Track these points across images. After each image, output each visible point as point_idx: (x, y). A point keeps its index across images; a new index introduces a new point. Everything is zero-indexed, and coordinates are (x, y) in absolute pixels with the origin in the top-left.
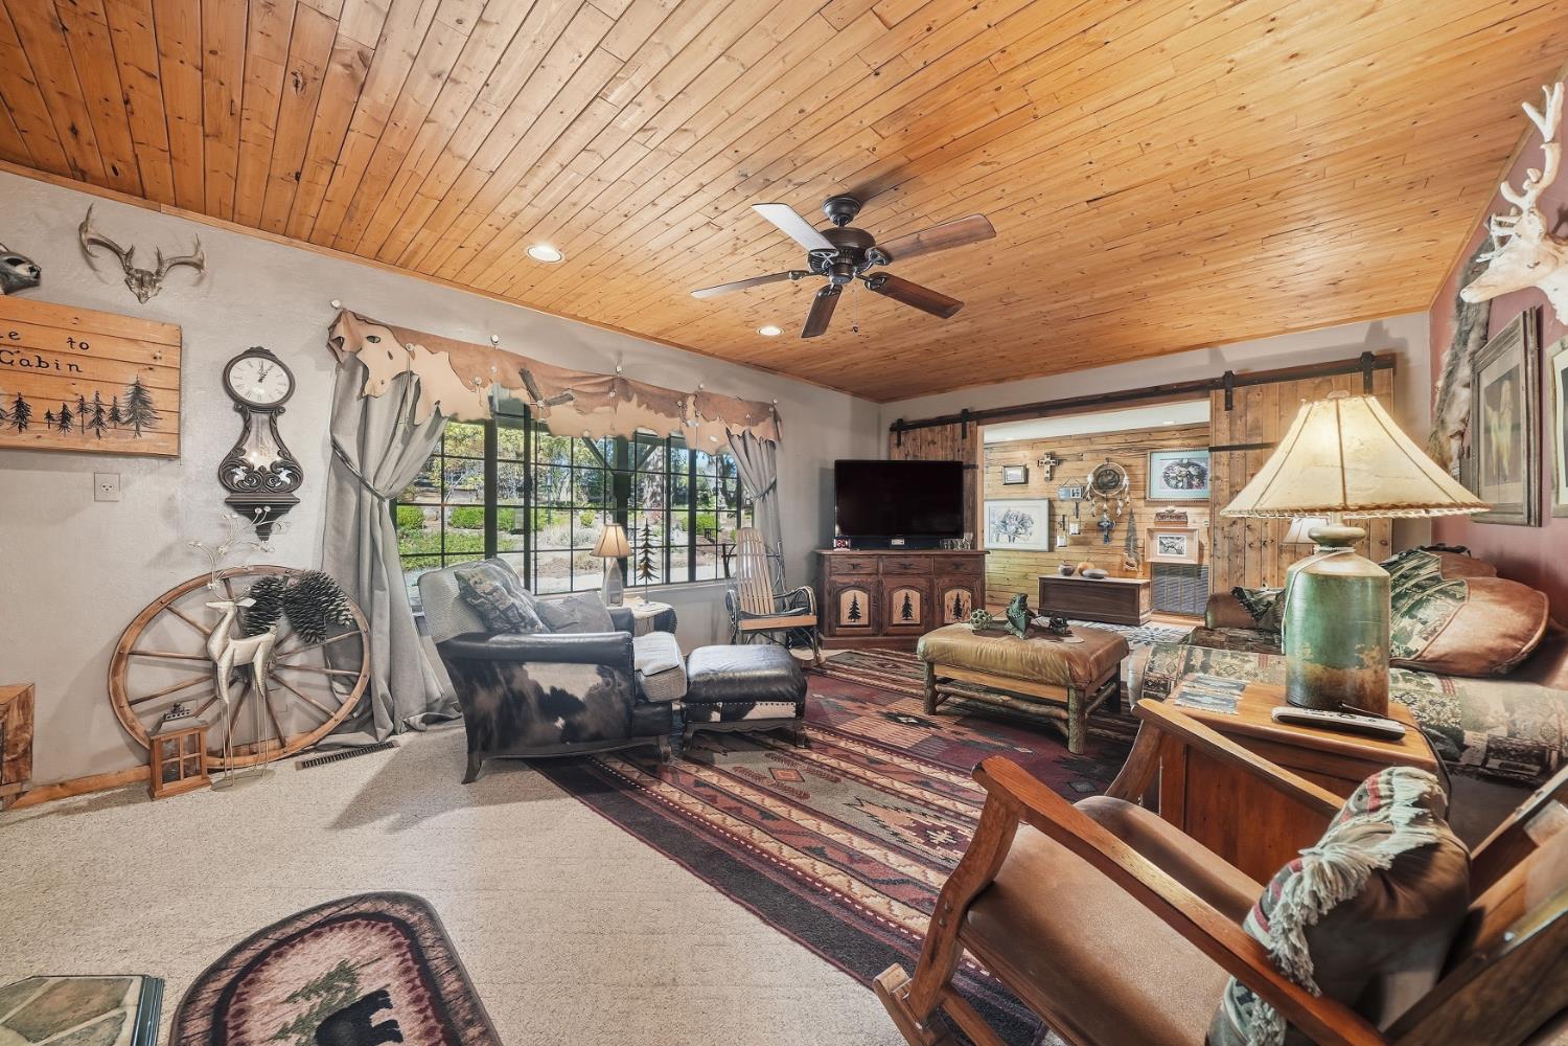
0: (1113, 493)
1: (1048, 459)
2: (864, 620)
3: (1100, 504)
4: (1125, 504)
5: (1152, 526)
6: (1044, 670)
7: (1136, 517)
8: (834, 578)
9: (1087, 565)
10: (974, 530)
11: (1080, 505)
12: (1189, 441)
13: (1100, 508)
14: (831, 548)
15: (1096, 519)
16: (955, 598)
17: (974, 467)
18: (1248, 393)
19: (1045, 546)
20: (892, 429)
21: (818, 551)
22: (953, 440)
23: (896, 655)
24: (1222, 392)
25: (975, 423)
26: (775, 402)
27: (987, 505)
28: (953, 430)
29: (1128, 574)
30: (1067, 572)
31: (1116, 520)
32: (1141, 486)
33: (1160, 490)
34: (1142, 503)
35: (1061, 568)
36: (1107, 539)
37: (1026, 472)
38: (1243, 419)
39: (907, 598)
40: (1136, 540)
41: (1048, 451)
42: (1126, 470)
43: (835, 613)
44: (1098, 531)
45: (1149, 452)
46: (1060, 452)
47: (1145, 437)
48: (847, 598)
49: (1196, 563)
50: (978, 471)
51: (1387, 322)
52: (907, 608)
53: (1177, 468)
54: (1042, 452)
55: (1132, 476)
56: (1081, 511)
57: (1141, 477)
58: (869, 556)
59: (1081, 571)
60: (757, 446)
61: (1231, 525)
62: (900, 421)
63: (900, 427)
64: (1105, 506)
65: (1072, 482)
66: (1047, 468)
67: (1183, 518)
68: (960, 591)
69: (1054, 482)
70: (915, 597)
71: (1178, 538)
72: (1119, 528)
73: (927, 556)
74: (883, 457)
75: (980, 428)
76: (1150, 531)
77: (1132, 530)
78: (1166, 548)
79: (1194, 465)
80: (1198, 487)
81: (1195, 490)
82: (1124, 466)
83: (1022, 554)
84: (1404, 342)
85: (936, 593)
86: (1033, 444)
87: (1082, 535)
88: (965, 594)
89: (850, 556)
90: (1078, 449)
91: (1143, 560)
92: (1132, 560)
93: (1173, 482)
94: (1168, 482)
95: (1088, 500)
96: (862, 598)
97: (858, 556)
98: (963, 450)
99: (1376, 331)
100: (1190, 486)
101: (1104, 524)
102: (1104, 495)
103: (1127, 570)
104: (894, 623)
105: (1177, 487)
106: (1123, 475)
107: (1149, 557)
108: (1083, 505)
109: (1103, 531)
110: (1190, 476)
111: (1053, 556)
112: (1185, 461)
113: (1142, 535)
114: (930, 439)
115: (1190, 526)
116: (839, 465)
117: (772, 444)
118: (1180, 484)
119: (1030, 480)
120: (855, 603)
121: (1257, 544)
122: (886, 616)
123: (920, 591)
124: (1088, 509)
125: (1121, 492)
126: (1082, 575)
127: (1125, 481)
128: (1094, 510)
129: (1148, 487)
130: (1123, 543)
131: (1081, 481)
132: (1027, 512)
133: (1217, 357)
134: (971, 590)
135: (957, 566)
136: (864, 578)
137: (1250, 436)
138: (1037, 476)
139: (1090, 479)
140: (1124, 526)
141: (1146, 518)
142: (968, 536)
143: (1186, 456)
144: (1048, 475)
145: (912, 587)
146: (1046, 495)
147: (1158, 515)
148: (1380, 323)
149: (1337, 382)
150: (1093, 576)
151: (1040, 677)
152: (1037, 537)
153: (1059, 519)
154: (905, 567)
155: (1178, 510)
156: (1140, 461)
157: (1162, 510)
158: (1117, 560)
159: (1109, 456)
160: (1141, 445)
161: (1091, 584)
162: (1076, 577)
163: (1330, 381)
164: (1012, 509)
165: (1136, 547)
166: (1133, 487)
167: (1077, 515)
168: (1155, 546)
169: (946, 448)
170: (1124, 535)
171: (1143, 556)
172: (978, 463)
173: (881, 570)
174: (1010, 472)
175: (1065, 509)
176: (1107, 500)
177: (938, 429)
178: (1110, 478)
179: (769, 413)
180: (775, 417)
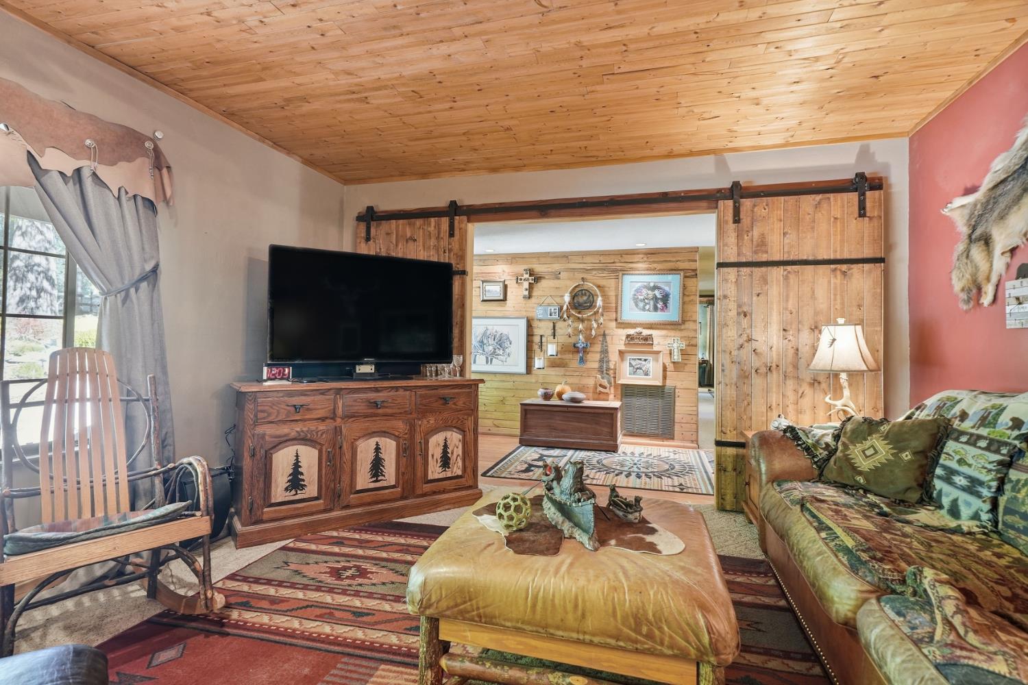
0: (587, 314)
1: (527, 276)
2: (311, 490)
3: (576, 324)
4: (599, 325)
5: (623, 348)
6: (657, 632)
7: (608, 338)
8: (260, 430)
9: (566, 389)
10: (462, 352)
11: (558, 326)
12: (655, 265)
13: (576, 329)
14: (260, 380)
15: (572, 340)
16: (442, 444)
17: (464, 273)
18: (755, 206)
19: (523, 369)
20: (360, 218)
21: (237, 385)
22: (438, 238)
23: (361, 544)
24: (730, 203)
25: (465, 218)
26: (159, 135)
27: (475, 321)
28: (438, 226)
29: (601, 396)
30: (547, 396)
31: (590, 340)
32: (614, 307)
33: (631, 312)
34: (614, 324)
35: (541, 392)
36: (582, 360)
37: (505, 287)
38: (750, 234)
39: (377, 449)
40: (608, 362)
41: (526, 267)
42: (600, 290)
43: (261, 485)
44: (573, 352)
45: (620, 273)
46: (539, 268)
47: (617, 259)
48: (283, 461)
49: (661, 384)
50: (468, 278)
51: (874, 145)
52: (377, 467)
53: (645, 291)
54: (520, 268)
55: (605, 297)
56: (558, 331)
57: (613, 299)
58: (323, 392)
59: (560, 396)
60: (112, 202)
61: (739, 349)
62: (370, 209)
63: (370, 217)
64: (581, 327)
65: (549, 300)
66: (526, 285)
67: (648, 339)
68: (448, 434)
69: (533, 300)
70: (389, 448)
71: (645, 360)
72: (592, 349)
73: (406, 388)
74: (347, 248)
75: (470, 225)
76: (621, 353)
77: (605, 352)
78: (636, 370)
79: (658, 288)
80: (662, 310)
81: (659, 313)
82: (599, 287)
83: (499, 377)
84: (886, 166)
85: (418, 438)
86: (513, 258)
87: (559, 356)
88: (455, 438)
89: (290, 394)
90: (556, 267)
91: (615, 382)
92: (605, 382)
93: (641, 305)
94: (637, 305)
95: (564, 320)
96: (309, 458)
97: (303, 393)
98: (450, 251)
99: (864, 154)
100: (656, 309)
101: (580, 345)
102: (580, 316)
103: (600, 393)
104: (359, 487)
105: (644, 309)
106: (597, 296)
107: (619, 379)
108: (560, 325)
109: (578, 352)
110: (655, 299)
111: (531, 379)
112: (652, 285)
113: (614, 357)
114: (409, 235)
115: (655, 348)
116: (278, 253)
117: (150, 205)
118: (647, 307)
119: (508, 297)
120: (297, 465)
121: (763, 370)
122: (346, 479)
123: (397, 438)
124: (564, 328)
125: (595, 313)
126: (561, 399)
127: (599, 302)
128: (570, 330)
129: (619, 308)
130: (596, 365)
131: (558, 300)
132: (505, 331)
133: (722, 165)
134: (462, 431)
135: (445, 400)
136: (312, 426)
137: (756, 252)
138: (516, 293)
139: (567, 298)
140: (598, 348)
141: (618, 339)
142: (457, 359)
143: (653, 279)
144: (527, 293)
145: (384, 433)
146: (524, 314)
147: (628, 336)
148: (868, 146)
149: (836, 200)
150: (573, 400)
151: (649, 644)
152: (515, 361)
153: (537, 339)
154: (375, 405)
155: (646, 332)
156: (612, 283)
157: (632, 332)
158: (591, 382)
159: (585, 276)
160: (613, 267)
161: (570, 409)
162: (555, 401)
163: (829, 198)
164: (489, 327)
165: (608, 369)
166: (606, 308)
167: (554, 336)
168: (625, 368)
169: (429, 248)
170: (597, 357)
171: (615, 377)
172: (468, 269)
173: (340, 412)
174: (489, 287)
175: (542, 329)
176: (582, 320)
177: (419, 222)
178: (585, 298)
179: (144, 152)
180: (159, 163)
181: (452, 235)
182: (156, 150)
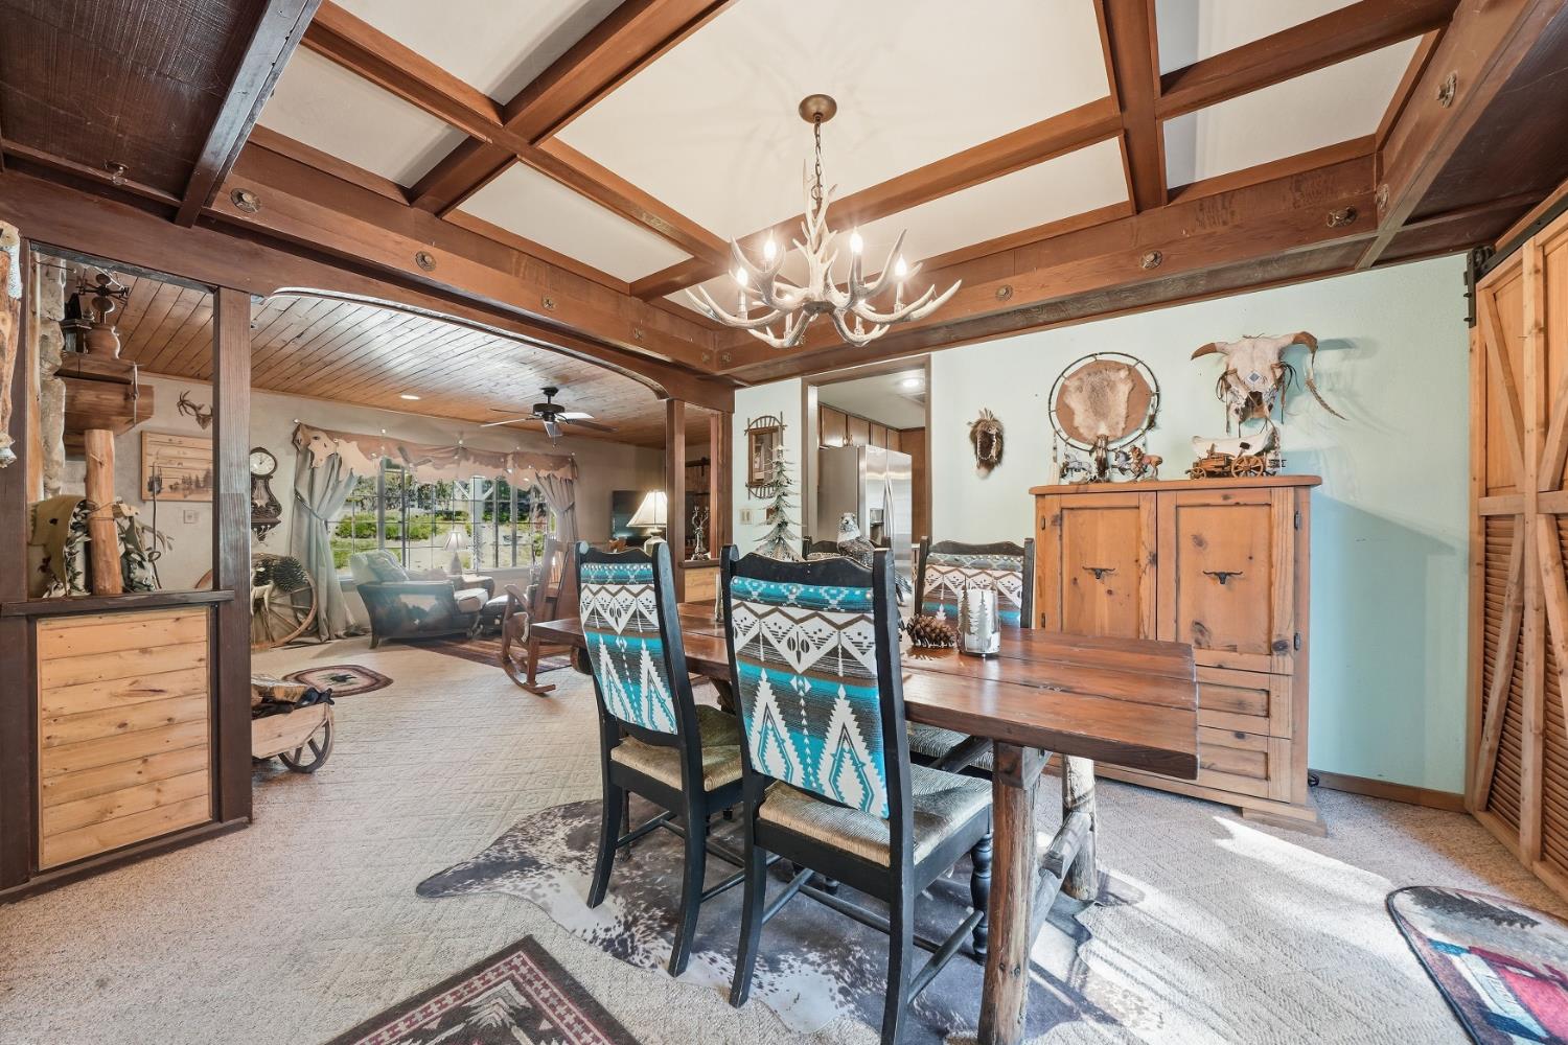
26: (574, 455)
60: (559, 483)
117: (571, 481)
179: (567, 462)
180: (573, 464)
181: (703, 475)
182: (572, 460)
